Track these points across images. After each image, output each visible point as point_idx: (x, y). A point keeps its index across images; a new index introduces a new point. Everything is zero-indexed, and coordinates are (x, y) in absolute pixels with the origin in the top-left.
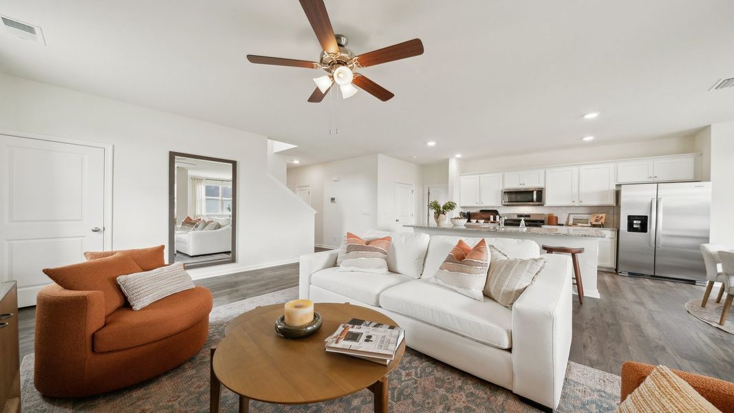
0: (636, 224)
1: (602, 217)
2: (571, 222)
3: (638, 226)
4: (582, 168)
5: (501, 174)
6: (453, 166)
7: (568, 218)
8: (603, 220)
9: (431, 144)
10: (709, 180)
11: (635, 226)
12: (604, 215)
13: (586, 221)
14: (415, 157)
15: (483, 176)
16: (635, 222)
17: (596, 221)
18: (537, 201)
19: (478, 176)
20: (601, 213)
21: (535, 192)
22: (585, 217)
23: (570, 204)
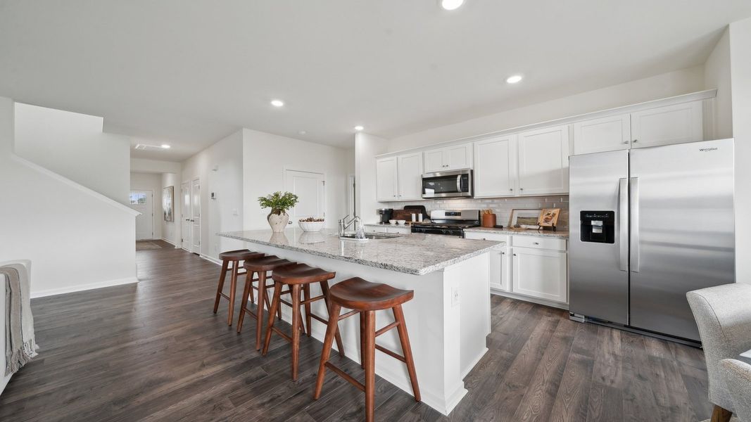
0: (597, 227)
1: (554, 215)
2: (514, 222)
3: (600, 231)
4: (522, 134)
5: (420, 154)
6: (361, 143)
7: (512, 217)
8: (555, 220)
9: (277, 103)
10: (730, 135)
11: (594, 231)
12: (556, 211)
13: (535, 221)
14: (303, 133)
15: (400, 157)
16: (593, 223)
17: (547, 220)
18: (463, 191)
19: (395, 158)
20: (553, 208)
21: (459, 177)
22: (534, 214)
23: (506, 193)
